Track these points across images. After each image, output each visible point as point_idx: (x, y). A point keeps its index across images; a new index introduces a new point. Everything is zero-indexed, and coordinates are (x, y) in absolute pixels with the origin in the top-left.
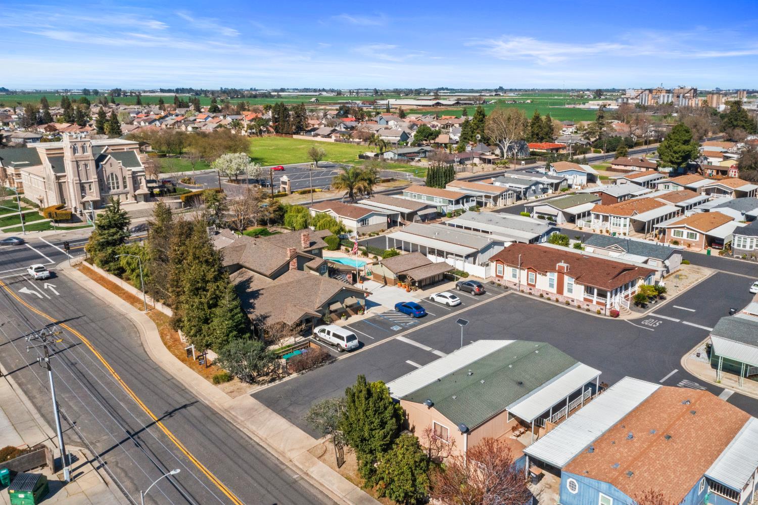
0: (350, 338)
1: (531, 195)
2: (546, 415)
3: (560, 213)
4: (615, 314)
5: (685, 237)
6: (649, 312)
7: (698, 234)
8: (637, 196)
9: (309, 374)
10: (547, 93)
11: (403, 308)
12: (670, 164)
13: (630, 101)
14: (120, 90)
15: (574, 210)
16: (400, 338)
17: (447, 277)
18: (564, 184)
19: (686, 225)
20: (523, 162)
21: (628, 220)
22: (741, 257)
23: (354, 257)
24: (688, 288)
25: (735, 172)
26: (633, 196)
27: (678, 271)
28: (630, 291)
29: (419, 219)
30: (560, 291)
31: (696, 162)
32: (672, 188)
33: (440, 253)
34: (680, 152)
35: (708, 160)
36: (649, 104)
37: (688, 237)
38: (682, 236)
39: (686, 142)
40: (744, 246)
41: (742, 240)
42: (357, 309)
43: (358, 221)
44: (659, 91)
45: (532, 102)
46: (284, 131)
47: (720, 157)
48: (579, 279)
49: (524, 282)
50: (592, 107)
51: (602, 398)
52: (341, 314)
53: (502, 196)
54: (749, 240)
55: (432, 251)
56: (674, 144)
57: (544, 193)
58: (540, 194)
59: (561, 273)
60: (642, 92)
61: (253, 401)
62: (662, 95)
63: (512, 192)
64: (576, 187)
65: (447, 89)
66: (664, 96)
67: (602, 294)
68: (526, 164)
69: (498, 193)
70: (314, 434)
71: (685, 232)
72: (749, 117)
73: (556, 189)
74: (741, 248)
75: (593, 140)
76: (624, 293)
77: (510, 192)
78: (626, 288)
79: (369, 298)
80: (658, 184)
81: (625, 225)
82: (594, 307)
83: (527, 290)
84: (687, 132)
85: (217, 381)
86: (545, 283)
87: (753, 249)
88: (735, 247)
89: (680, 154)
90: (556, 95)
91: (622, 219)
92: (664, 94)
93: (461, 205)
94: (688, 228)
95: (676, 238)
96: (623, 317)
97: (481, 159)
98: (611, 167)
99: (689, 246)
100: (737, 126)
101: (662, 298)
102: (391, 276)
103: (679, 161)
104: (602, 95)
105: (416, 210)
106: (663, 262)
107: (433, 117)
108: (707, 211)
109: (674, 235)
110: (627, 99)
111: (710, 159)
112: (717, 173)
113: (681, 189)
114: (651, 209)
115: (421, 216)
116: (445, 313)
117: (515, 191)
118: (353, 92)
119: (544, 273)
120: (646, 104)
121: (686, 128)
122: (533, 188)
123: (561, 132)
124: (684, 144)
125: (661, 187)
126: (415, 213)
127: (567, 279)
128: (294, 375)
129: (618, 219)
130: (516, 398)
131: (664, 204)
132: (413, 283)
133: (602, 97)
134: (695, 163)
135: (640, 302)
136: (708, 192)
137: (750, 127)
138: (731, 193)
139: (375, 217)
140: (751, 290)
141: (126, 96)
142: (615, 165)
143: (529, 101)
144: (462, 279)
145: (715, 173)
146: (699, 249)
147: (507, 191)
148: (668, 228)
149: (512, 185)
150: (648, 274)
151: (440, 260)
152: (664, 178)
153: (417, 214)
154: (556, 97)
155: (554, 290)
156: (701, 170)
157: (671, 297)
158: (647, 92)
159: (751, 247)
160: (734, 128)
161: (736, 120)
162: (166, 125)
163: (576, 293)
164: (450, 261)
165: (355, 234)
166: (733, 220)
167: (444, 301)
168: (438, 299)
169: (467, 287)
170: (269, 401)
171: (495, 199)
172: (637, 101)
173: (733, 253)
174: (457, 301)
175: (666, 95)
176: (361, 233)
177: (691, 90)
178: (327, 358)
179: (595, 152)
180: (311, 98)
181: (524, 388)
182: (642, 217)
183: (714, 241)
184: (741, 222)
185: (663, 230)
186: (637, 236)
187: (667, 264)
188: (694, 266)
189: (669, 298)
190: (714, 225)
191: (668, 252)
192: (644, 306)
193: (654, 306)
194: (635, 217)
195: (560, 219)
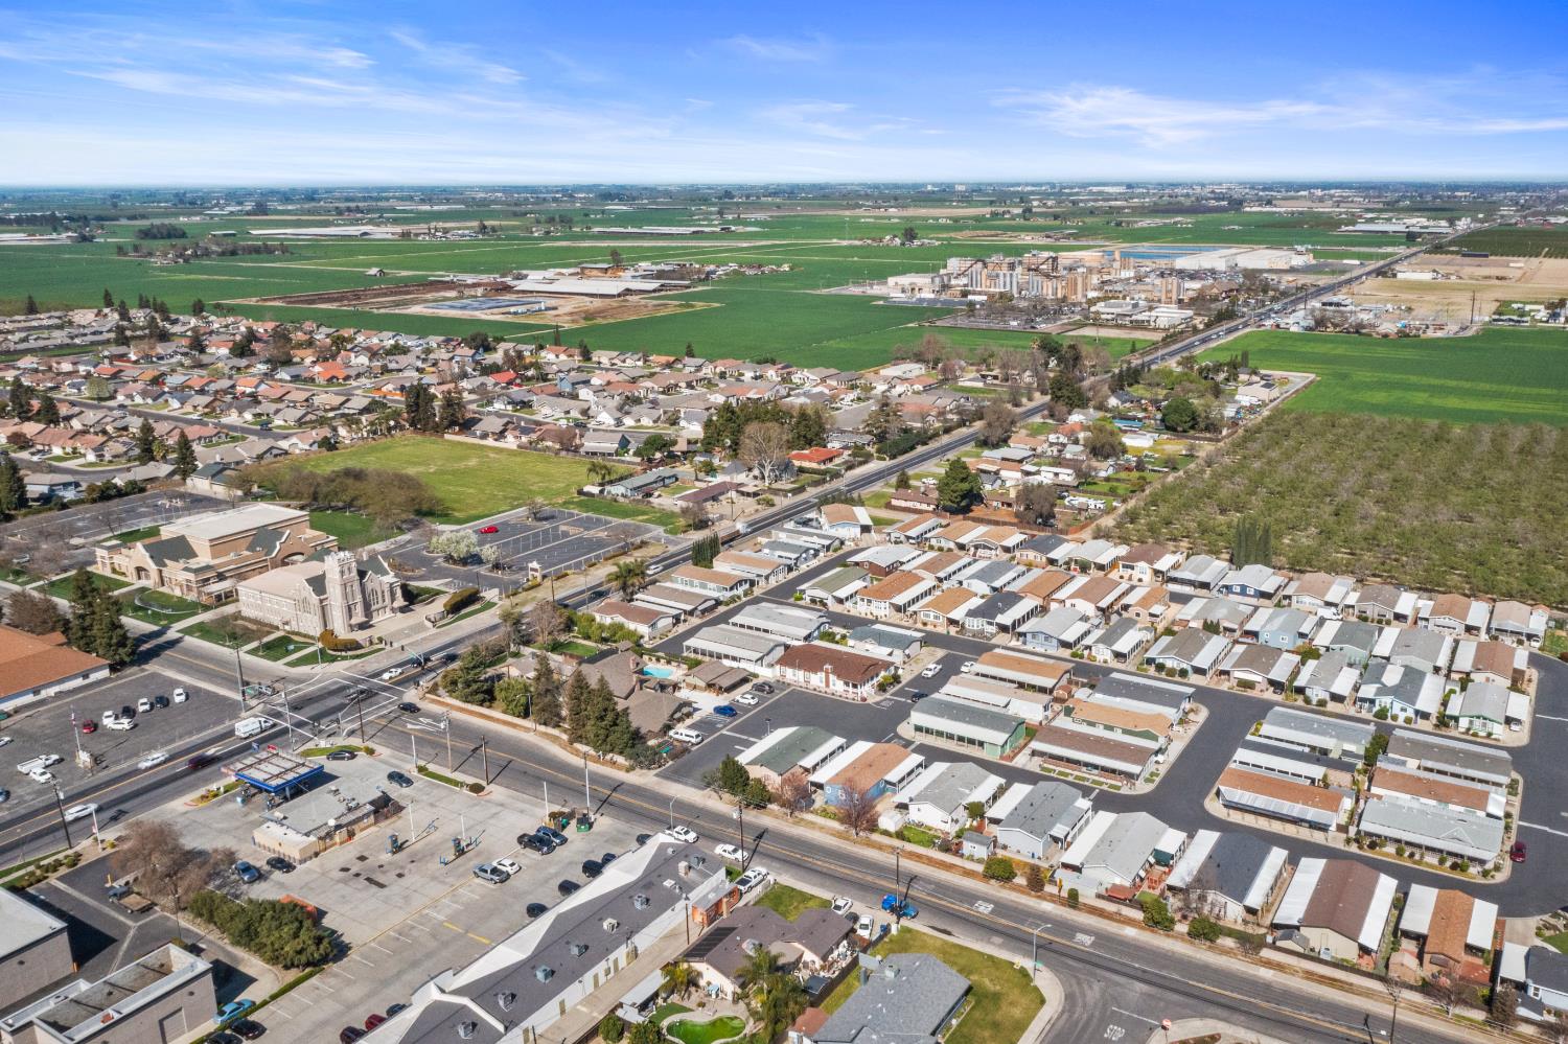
0: (697, 736)
2: (817, 764)
3: (830, 597)
4: (864, 699)
6: (887, 695)
8: (904, 564)
9: (679, 761)
11: (720, 710)
12: (950, 502)
13: (953, 281)
15: (842, 593)
16: (724, 732)
17: (745, 681)
18: (836, 543)
19: (930, 604)
21: (887, 604)
22: (971, 635)
23: (659, 666)
26: (901, 564)
27: (915, 656)
28: (875, 681)
29: (700, 613)
30: (827, 685)
33: (734, 659)
34: (957, 491)
35: (1002, 479)
37: (933, 618)
38: (930, 618)
39: (964, 479)
40: (974, 626)
41: (972, 620)
42: (689, 715)
43: (644, 624)
46: (428, 428)
48: (839, 677)
49: (802, 680)
51: (847, 752)
52: (680, 720)
53: (774, 573)
54: (976, 620)
55: (727, 657)
57: (815, 558)
58: (811, 561)
59: (827, 673)
61: (656, 779)
63: (783, 567)
67: (855, 686)
68: (793, 496)
70: (703, 789)
71: (932, 614)
73: (828, 550)
74: (970, 627)
75: (877, 431)
76: (870, 683)
77: (781, 567)
78: (872, 679)
79: (695, 705)
81: (885, 608)
82: (851, 696)
83: (804, 685)
84: (963, 469)
85: (628, 771)
86: (816, 680)
87: (979, 628)
88: (966, 627)
91: (881, 602)
93: (735, 590)
95: (925, 619)
96: (870, 701)
97: (738, 491)
99: (936, 627)
100: (1062, 397)
101: (899, 682)
102: (703, 684)
103: (957, 500)
105: (696, 605)
106: (904, 652)
108: (959, 583)
109: (924, 616)
111: (1006, 475)
112: (1003, 506)
113: (952, 544)
114: (909, 588)
115: (701, 611)
116: (750, 710)
117: (786, 565)
119: (816, 673)
120: (979, 288)
122: (804, 555)
124: (961, 481)
126: (696, 608)
127: (831, 676)
128: (671, 763)
129: (879, 602)
130: (803, 757)
131: (923, 579)
132: (721, 688)
135: (882, 688)
136: (976, 548)
139: (662, 620)
142: (896, 499)
144: (755, 681)
145: (1000, 505)
146: (942, 629)
147: (778, 567)
148: (917, 610)
149: (781, 553)
150: (887, 665)
151: (734, 664)
152: (940, 525)
155: (824, 685)
156: (987, 500)
157: (906, 681)
159: (977, 626)
161: (1060, 390)
163: (838, 686)
164: (743, 665)
165: (646, 639)
166: (977, 595)
167: (746, 701)
168: (741, 700)
169: (760, 688)
170: (665, 776)
171: (768, 577)
172: (964, 281)
173: (965, 632)
174: (756, 700)
176: (653, 637)
178: (686, 751)
179: (878, 458)
181: (805, 752)
182: (900, 600)
183: (952, 622)
184: (982, 597)
185: (915, 613)
186: (896, 617)
187: (907, 652)
188: (932, 648)
189: (904, 682)
190: (956, 605)
191: (907, 642)
192: (884, 691)
193: (892, 690)
194: (893, 601)
195: (830, 602)
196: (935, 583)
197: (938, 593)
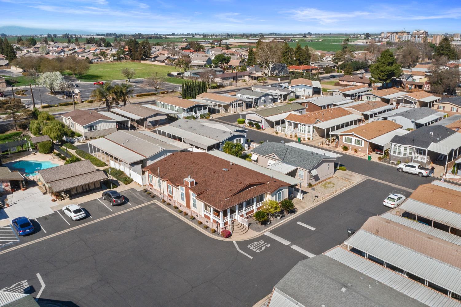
1: (261, 104)
3: (263, 120)
4: (227, 234)
5: (353, 143)
7: (363, 141)
8: (337, 105)
10: (336, 36)
12: (378, 80)
13: (384, 40)
14: (69, 34)
18: (292, 95)
19: (353, 133)
20: (279, 79)
21: (311, 127)
22: (396, 163)
24: (328, 198)
25: (428, 87)
26: (335, 105)
27: (330, 178)
29: (150, 124)
30: (188, 205)
31: (400, 79)
32: (372, 99)
34: (385, 71)
35: (413, 78)
36: (396, 41)
37: (355, 144)
38: (351, 143)
39: (390, 64)
40: (399, 153)
41: (397, 147)
43: (85, 127)
44: (403, 33)
45: (322, 41)
46: (135, 58)
47: (423, 76)
49: (166, 193)
50: (359, 44)
53: (232, 105)
54: (403, 148)
56: (381, 65)
57: (274, 102)
58: (269, 103)
59: (187, 188)
60: (392, 34)
62: (404, 36)
63: (242, 102)
64: (302, 97)
65: (276, 34)
66: (405, 36)
68: (281, 80)
69: (228, 103)
71: (354, 139)
72: (452, 49)
73: (285, 100)
74: (397, 155)
75: (340, 63)
77: (240, 102)
80: (362, 95)
81: (309, 132)
82: (211, 226)
84: (390, 56)
87: (407, 156)
88: (392, 153)
89: (385, 73)
90: (341, 37)
91: (307, 126)
92: (406, 35)
93: (194, 113)
94: (355, 136)
95: (347, 144)
96: (235, 237)
97: (250, 76)
98: (339, 83)
99: (356, 151)
100: (443, 54)
101: (293, 211)
103: (385, 78)
104: (370, 37)
105: (145, 117)
106: (310, 172)
107: (247, 49)
108: (385, 119)
109: (345, 141)
110: (382, 38)
111: (415, 77)
112: (415, 87)
113: (379, 99)
114: (336, 118)
115: (151, 122)
117: (245, 101)
118: (214, 35)
119: (176, 186)
120: (394, 42)
121: (391, 54)
122: (263, 98)
123: (324, 58)
124: (389, 65)
125: (364, 98)
126: (145, 120)
127: (192, 195)
129: (304, 126)
131: (350, 113)
133: (369, 38)
134: (398, 79)
136: (398, 102)
137: (452, 55)
138: (415, 103)
139: (102, 123)
140: (384, 203)
141: (72, 38)
142: (342, 81)
143: (321, 40)
145: (413, 87)
146: (363, 154)
147: (236, 101)
148: (340, 135)
149: (249, 96)
152: (371, 91)
153: (147, 120)
154: (340, 38)
155: (185, 203)
156: (404, 85)
157: (303, 210)
158: (395, 34)
159: (405, 154)
160: (441, 56)
161: (442, 50)
162: (67, 55)
165: (83, 138)
166: (401, 127)
167: (69, 214)
171: (226, 108)
172: (388, 40)
173: (390, 158)
175: (407, 36)
176: (89, 137)
177: (424, 32)
179: (338, 72)
180: (183, 39)
182: (324, 125)
183: (376, 148)
184: (408, 130)
185: (337, 137)
186: (319, 140)
187: (314, 172)
188: (349, 172)
189: (300, 211)
190: (381, 133)
191: (316, 162)
192: (265, 223)
193: (277, 223)
194: (317, 125)
195: (263, 124)
196: (361, 117)
197: (362, 124)
